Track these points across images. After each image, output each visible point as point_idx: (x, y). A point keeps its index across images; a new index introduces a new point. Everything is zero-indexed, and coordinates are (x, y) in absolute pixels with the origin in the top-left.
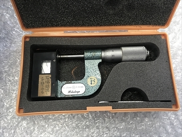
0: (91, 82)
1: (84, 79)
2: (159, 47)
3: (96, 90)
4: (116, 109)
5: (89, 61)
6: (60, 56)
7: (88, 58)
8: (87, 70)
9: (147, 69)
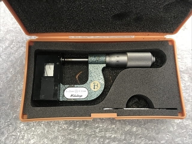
0: (94, 87)
1: (87, 83)
2: (166, 53)
3: (99, 95)
4: (120, 116)
5: (93, 65)
6: (63, 60)
7: (92, 62)
8: (91, 74)
9: (153, 76)
